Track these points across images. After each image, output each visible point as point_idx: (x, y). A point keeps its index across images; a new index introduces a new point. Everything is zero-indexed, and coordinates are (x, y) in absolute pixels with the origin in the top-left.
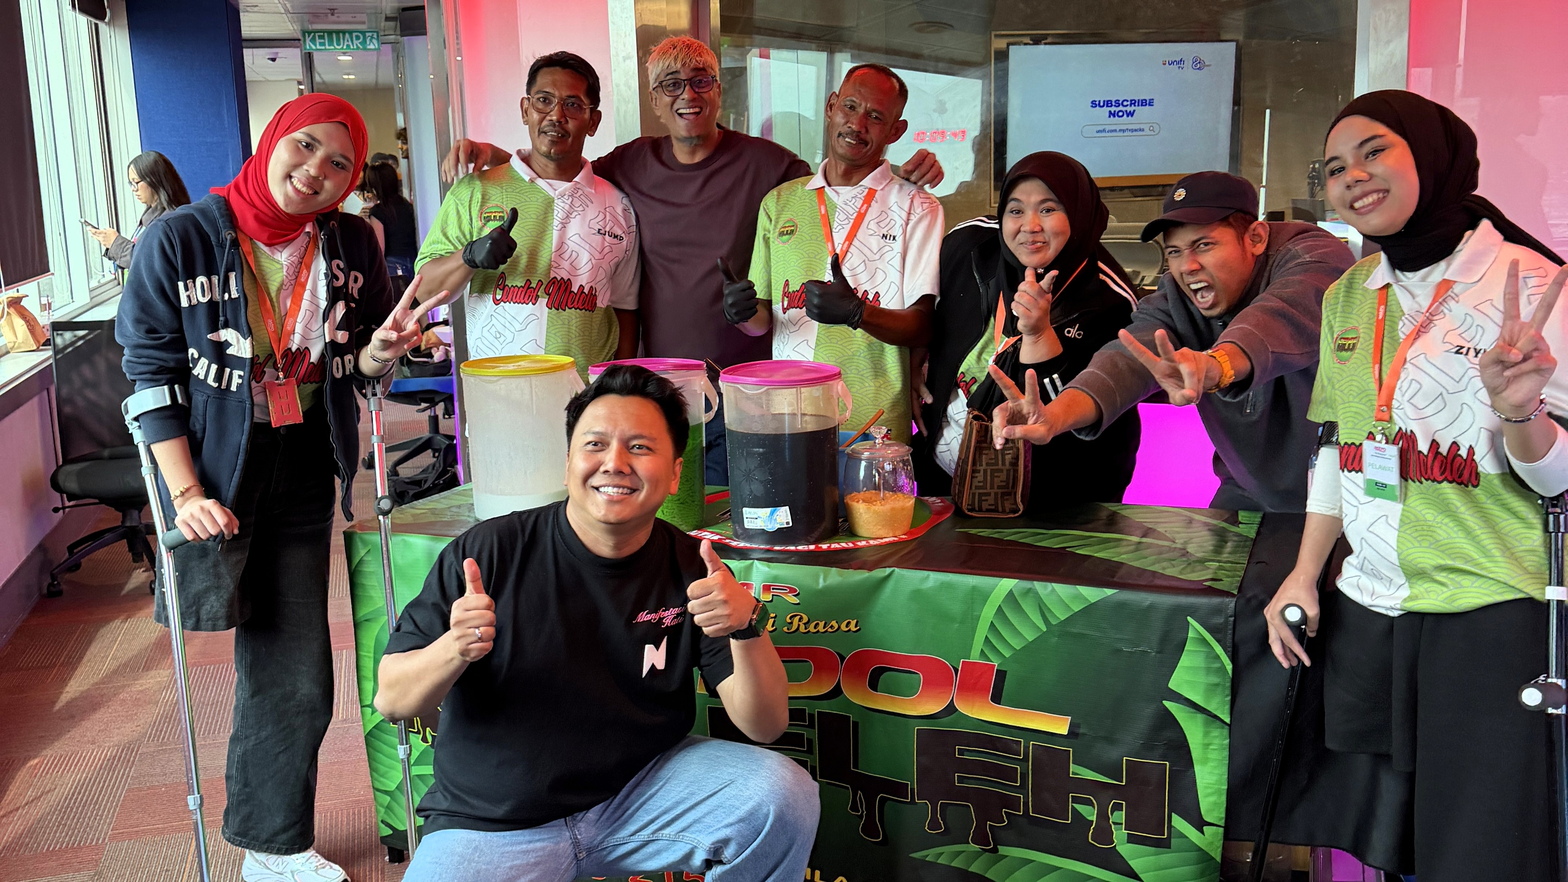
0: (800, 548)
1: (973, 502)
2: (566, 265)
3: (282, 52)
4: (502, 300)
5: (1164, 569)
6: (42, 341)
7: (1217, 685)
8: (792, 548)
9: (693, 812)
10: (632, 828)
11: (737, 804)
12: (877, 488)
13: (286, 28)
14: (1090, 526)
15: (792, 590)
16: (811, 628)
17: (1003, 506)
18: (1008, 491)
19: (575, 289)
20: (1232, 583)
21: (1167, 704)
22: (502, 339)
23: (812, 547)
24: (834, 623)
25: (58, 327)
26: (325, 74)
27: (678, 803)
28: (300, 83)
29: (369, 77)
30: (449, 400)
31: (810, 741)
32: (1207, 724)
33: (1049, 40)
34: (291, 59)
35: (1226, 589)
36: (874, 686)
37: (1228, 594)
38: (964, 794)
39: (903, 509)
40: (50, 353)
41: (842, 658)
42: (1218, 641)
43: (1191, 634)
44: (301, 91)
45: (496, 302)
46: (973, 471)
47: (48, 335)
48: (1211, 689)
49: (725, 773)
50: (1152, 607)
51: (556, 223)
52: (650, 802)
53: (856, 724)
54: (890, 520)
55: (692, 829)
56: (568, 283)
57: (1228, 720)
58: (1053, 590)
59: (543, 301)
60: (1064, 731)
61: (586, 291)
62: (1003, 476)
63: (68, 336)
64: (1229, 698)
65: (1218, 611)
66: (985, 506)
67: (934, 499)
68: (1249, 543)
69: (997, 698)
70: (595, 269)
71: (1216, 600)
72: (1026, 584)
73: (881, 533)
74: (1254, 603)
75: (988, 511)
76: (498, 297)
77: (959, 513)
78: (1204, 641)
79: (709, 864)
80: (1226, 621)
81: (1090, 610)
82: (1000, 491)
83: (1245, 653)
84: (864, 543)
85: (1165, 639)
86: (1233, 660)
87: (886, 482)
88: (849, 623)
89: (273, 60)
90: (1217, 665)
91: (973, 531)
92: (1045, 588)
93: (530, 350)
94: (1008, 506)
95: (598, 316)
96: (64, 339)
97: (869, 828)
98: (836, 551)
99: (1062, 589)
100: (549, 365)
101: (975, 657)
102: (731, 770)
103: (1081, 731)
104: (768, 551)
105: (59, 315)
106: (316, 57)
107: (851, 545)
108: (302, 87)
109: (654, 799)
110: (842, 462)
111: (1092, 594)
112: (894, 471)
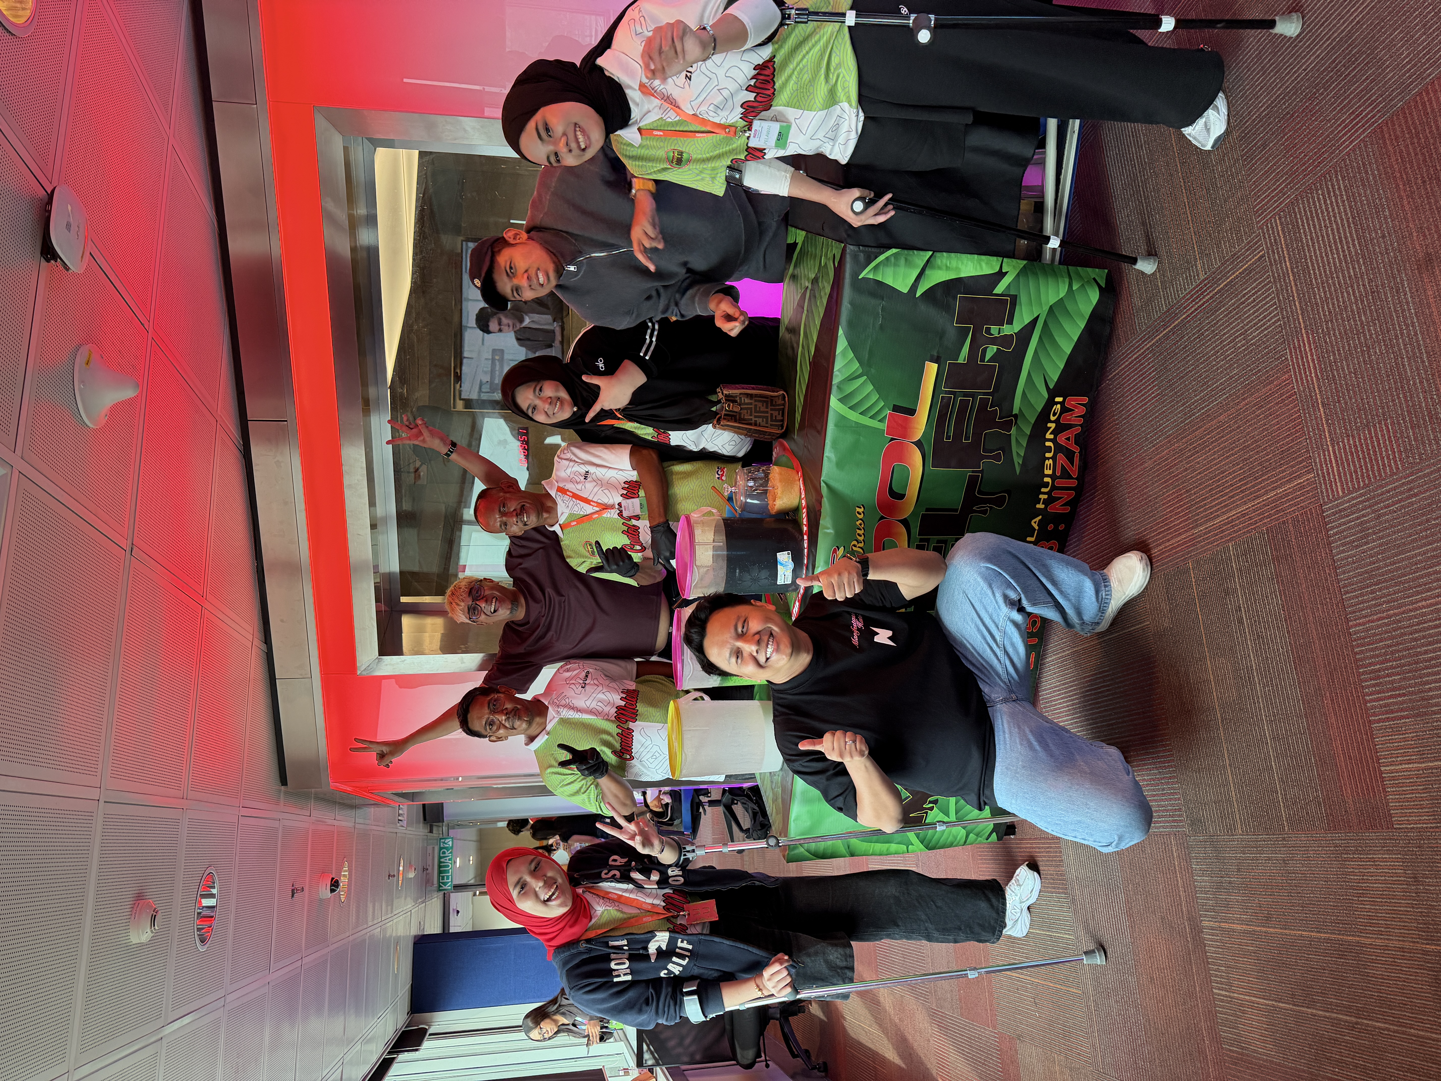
0: (806, 546)
1: (776, 425)
2: (607, 709)
3: (453, 906)
4: (630, 755)
5: (825, 294)
6: (650, 1074)
7: (906, 260)
8: (806, 550)
9: (985, 619)
10: (995, 662)
11: (979, 589)
12: (766, 492)
13: (435, 903)
14: (795, 345)
15: (835, 551)
16: (861, 538)
17: (779, 405)
18: (769, 401)
19: (623, 703)
20: (837, 248)
21: (918, 294)
22: (656, 754)
23: (805, 537)
24: (858, 523)
25: (640, 1063)
26: (469, 877)
27: (979, 630)
28: (475, 895)
29: (472, 846)
30: (698, 792)
31: (938, 542)
32: (933, 268)
33: (459, 371)
34: (458, 900)
35: (840, 251)
36: (902, 496)
37: (844, 250)
38: (977, 435)
39: (781, 474)
40: (658, 1069)
41: (882, 518)
42: (876, 257)
43: (871, 276)
44: (481, 893)
45: (632, 758)
46: (756, 425)
47: (646, 1070)
48: (909, 263)
49: (959, 597)
50: (852, 303)
51: (577, 716)
52: (978, 649)
53: (927, 510)
54: (788, 483)
55: (996, 621)
56: (619, 708)
57: (930, 253)
58: (839, 370)
59: (631, 725)
60: (936, 366)
61: (624, 696)
62: (759, 404)
63: (647, 1056)
64: (915, 252)
65: (855, 257)
66: (780, 418)
67: (774, 453)
68: (810, 235)
69: (912, 412)
70: (610, 689)
71: (848, 258)
72: (834, 389)
73: (797, 489)
74: (850, 232)
75: (783, 415)
76: (628, 757)
77: (784, 435)
78: (876, 268)
79: (1021, 610)
80: (863, 252)
81: (852, 345)
82: (770, 407)
83: (885, 241)
84: (803, 502)
85: (873, 294)
86: (889, 248)
87: (761, 485)
88: (858, 513)
89: (458, 912)
90: (893, 259)
91: (797, 425)
92: (837, 376)
93: (664, 734)
94: (780, 402)
95: (642, 688)
96: (650, 1059)
97: (999, 502)
98: (808, 520)
99: (838, 365)
100: (675, 721)
101: (883, 426)
102: (956, 593)
103: (936, 354)
104: (807, 568)
105: (632, 1063)
106: (457, 882)
107: (805, 510)
108: (478, 893)
109: (975, 646)
110: (747, 515)
111: (842, 343)
112: (754, 479)
